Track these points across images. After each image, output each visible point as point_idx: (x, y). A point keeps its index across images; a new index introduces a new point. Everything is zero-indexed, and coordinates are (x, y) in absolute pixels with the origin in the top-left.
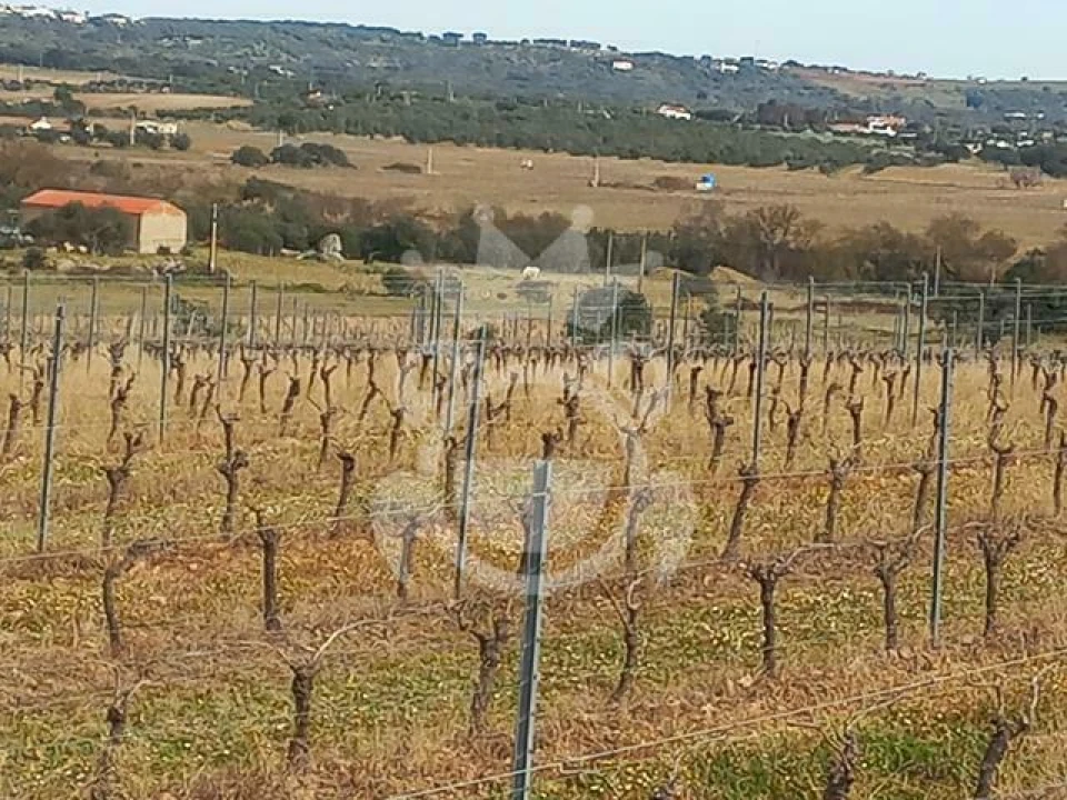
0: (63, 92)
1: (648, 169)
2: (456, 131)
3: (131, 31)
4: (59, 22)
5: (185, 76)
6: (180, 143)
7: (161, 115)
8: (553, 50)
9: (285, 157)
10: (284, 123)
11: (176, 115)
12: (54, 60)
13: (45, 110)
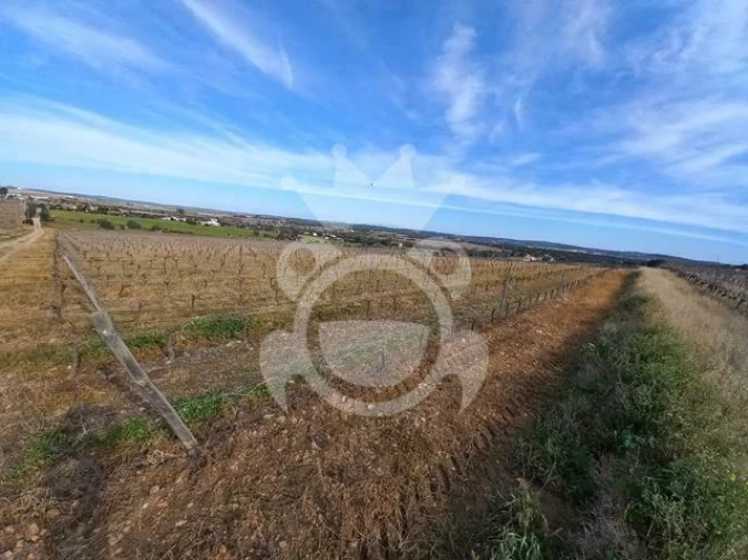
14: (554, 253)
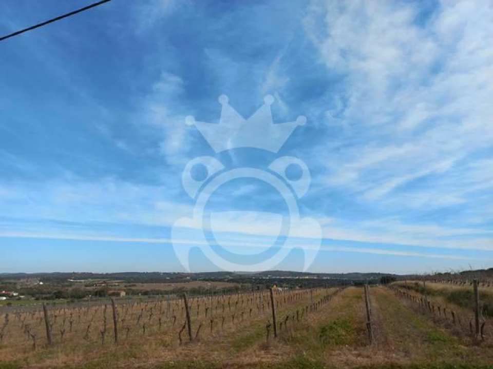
0: (104, 281)
1: (167, 284)
2: (147, 282)
3: (110, 274)
4: (102, 274)
5: (117, 279)
6: (118, 285)
7: (116, 283)
8: (154, 273)
9: (130, 286)
10: (129, 283)
11: (118, 282)
12: (103, 278)
13: (103, 283)
14: (288, 281)
